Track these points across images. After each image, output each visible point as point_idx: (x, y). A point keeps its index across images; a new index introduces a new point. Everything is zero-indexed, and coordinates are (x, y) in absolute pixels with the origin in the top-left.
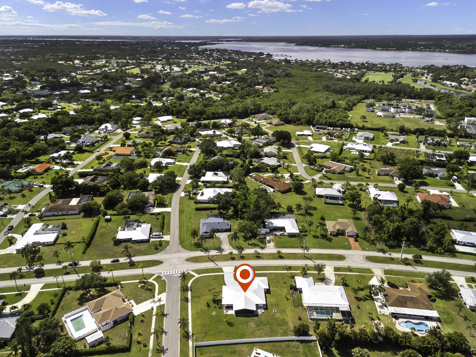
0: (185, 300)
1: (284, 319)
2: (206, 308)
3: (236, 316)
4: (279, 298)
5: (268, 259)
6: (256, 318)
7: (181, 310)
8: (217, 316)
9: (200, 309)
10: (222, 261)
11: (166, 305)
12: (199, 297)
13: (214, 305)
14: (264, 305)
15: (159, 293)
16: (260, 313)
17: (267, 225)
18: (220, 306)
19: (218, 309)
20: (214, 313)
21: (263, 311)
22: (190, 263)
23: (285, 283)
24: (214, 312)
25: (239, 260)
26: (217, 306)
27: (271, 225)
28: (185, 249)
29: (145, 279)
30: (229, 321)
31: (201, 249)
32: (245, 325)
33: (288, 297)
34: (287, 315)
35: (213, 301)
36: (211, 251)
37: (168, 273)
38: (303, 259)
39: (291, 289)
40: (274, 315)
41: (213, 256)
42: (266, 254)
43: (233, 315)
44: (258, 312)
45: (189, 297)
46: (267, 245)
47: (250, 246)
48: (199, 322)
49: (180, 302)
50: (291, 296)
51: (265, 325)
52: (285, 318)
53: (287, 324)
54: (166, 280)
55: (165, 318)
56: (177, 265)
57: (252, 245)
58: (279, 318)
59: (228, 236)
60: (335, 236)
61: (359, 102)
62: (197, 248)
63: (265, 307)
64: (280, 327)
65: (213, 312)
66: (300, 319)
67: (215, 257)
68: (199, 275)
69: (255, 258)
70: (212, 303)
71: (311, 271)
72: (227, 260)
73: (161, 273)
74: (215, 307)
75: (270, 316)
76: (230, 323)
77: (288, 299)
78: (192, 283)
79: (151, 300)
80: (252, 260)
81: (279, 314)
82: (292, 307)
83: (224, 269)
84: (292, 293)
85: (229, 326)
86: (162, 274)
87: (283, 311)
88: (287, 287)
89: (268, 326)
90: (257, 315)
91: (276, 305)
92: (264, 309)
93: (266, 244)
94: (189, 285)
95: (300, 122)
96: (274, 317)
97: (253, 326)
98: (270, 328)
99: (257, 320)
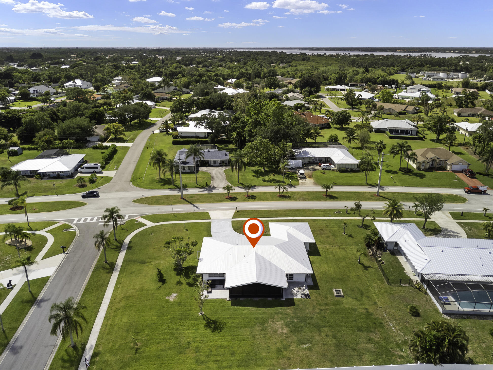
0: (104, 268)
1: (368, 314)
2: (154, 286)
3: (233, 304)
4: (343, 264)
5: (304, 199)
6: (289, 310)
7: (86, 290)
8: (180, 304)
9: (137, 287)
10: (210, 202)
11: (51, 279)
12: (143, 262)
13: (177, 278)
14: (307, 275)
15: (48, 256)
16: (299, 297)
17: (298, 155)
18: (191, 280)
19: (185, 286)
20: (173, 298)
21: (307, 292)
22: (142, 205)
23: (350, 236)
24: (174, 295)
25: (244, 200)
26: (183, 279)
27: (304, 155)
28: (138, 186)
29: (31, 230)
30: (213, 318)
31: (171, 186)
32: (258, 328)
33: (366, 262)
34: (376, 303)
35: (175, 270)
36: (189, 189)
37: (88, 221)
38: (379, 200)
39: (369, 246)
40: (338, 303)
41: (192, 196)
42: (298, 193)
43: (223, 301)
44: (292, 294)
45: (120, 261)
46: (300, 181)
47: (266, 183)
48: (125, 320)
49: (90, 273)
50: (371, 260)
52: (371, 311)
53: (381, 325)
54: (78, 232)
55: (33, 308)
57: (270, 181)
58: (355, 310)
59: (224, 171)
60: (426, 170)
61: (396, 73)
62: (164, 185)
63: (311, 283)
64: (363, 335)
65: (169, 294)
66: (416, 313)
67: (196, 197)
68: (155, 223)
69: (278, 198)
70: (173, 273)
72: (221, 201)
73: (71, 221)
74: (179, 283)
75: (326, 304)
76: (215, 322)
77: (366, 268)
78: (135, 236)
79: (22, 268)
80: (273, 200)
81: (350, 300)
82: (383, 282)
83: (212, 214)
84: (374, 255)
85: (209, 330)
86: (75, 222)
87: (362, 294)
88: (357, 244)
89: (326, 331)
90: (291, 302)
92: (309, 288)
93: (298, 180)
94: (127, 240)
95: (328, 82)
96: (338, 307)
97: (281, 331)
98: (334, 337)
99: (293, 315)
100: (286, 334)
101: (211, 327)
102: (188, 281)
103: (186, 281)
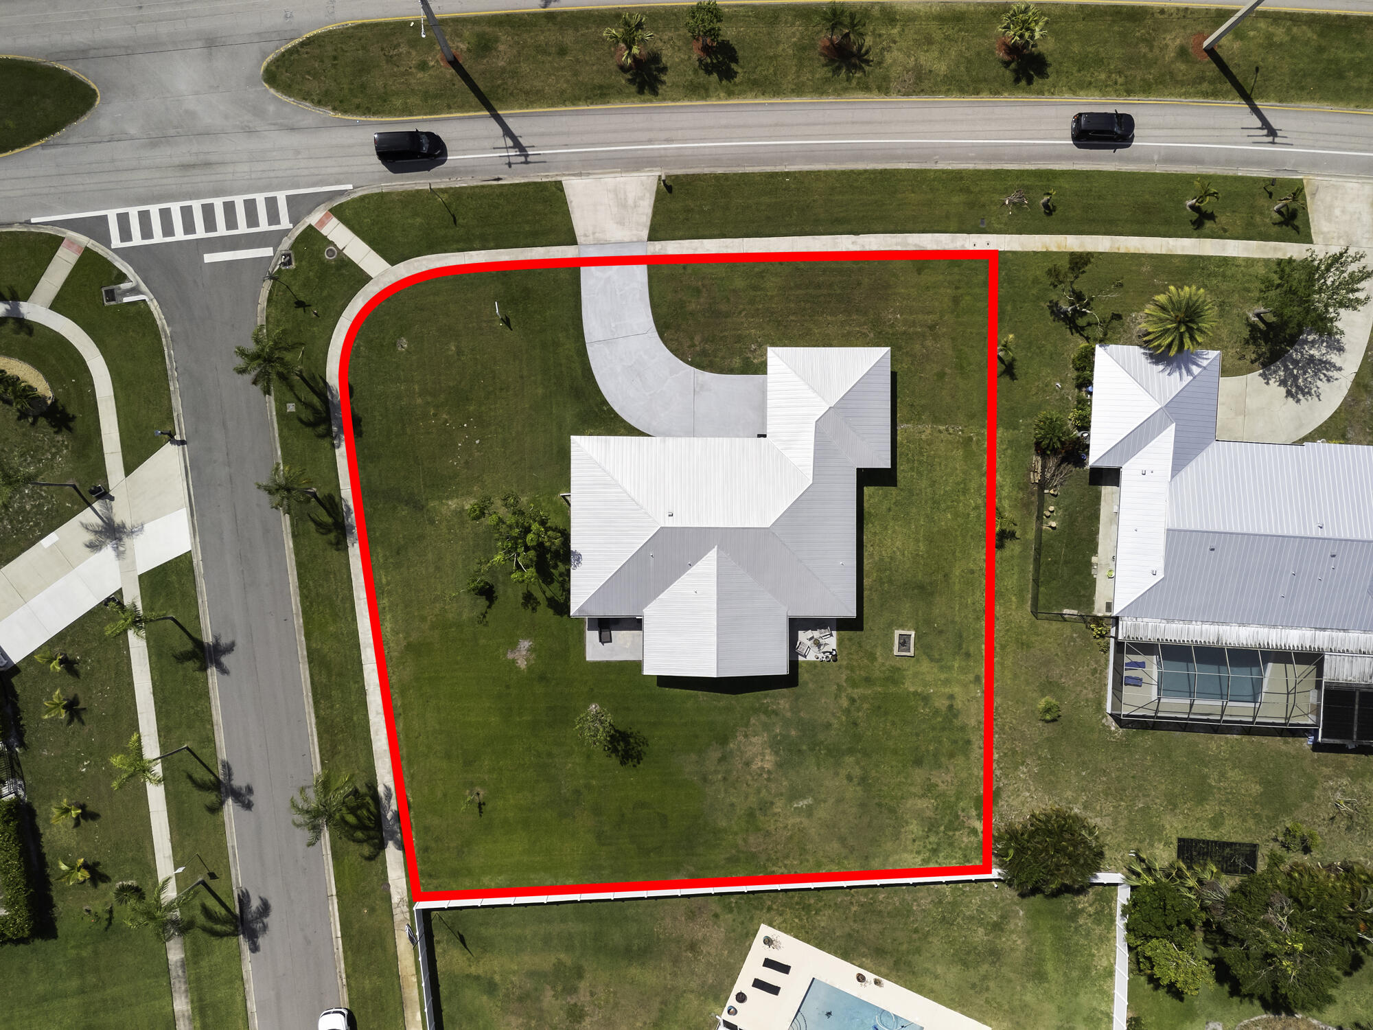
1: (950, 715)
2: (468, 608)
4: (947, 520)
8: (542, 678)
9: (429, 613)
11: (197, 560)
12: (417, 503)
15: (133, 460)
16: (812, 656)
19: (544, 612)
20: (522, 655)
22: (308, 111)
24: (525, 644)
25: (693, 88)
32: (713, 755)
37: (158, 235)
48: (431, 722)
49: (289, 544)
51: (835, 754)
52: (958, 704)
54: (154, 307)
55: (213, 673)
56: (206, 133)
58: (926, 699)
65: (514, 645)
66: (1052, 714)
68: (393, 262)
71: (1223, 234)
73: (97, 228)
74: (529, 600)
75: (868, 681)
76: (624, 737)
79: (88, 516)
80: (799, 90)
81: (925, 666)
82: (1021, 603)
84: (1042, 485)
86: (117, 241)
89: (849, 764)
90: (791, 675)
91: (921, 587)
94: (334, 374)
96: (892, 689)
97: (760, 764)
98: (863, 780)
99: (789, 715)
100: (769, 772)
101: (618, 751)
102: (549, 594)
103: (544, 593)
